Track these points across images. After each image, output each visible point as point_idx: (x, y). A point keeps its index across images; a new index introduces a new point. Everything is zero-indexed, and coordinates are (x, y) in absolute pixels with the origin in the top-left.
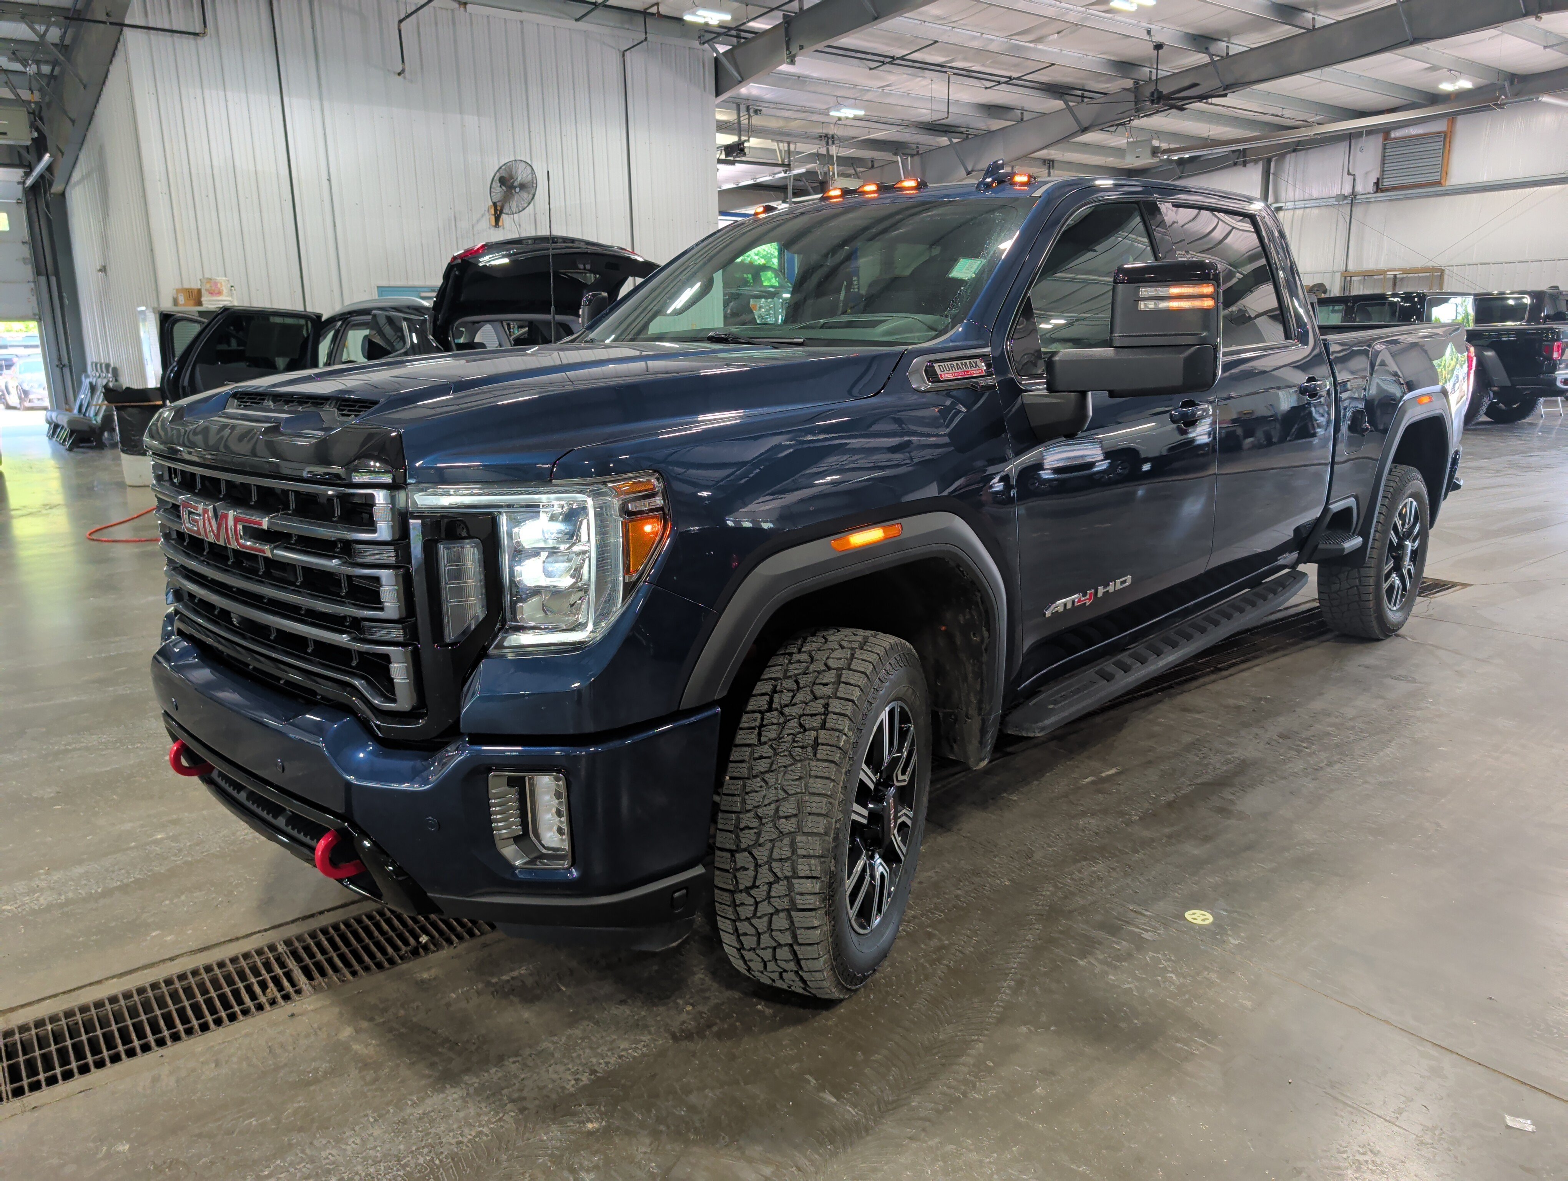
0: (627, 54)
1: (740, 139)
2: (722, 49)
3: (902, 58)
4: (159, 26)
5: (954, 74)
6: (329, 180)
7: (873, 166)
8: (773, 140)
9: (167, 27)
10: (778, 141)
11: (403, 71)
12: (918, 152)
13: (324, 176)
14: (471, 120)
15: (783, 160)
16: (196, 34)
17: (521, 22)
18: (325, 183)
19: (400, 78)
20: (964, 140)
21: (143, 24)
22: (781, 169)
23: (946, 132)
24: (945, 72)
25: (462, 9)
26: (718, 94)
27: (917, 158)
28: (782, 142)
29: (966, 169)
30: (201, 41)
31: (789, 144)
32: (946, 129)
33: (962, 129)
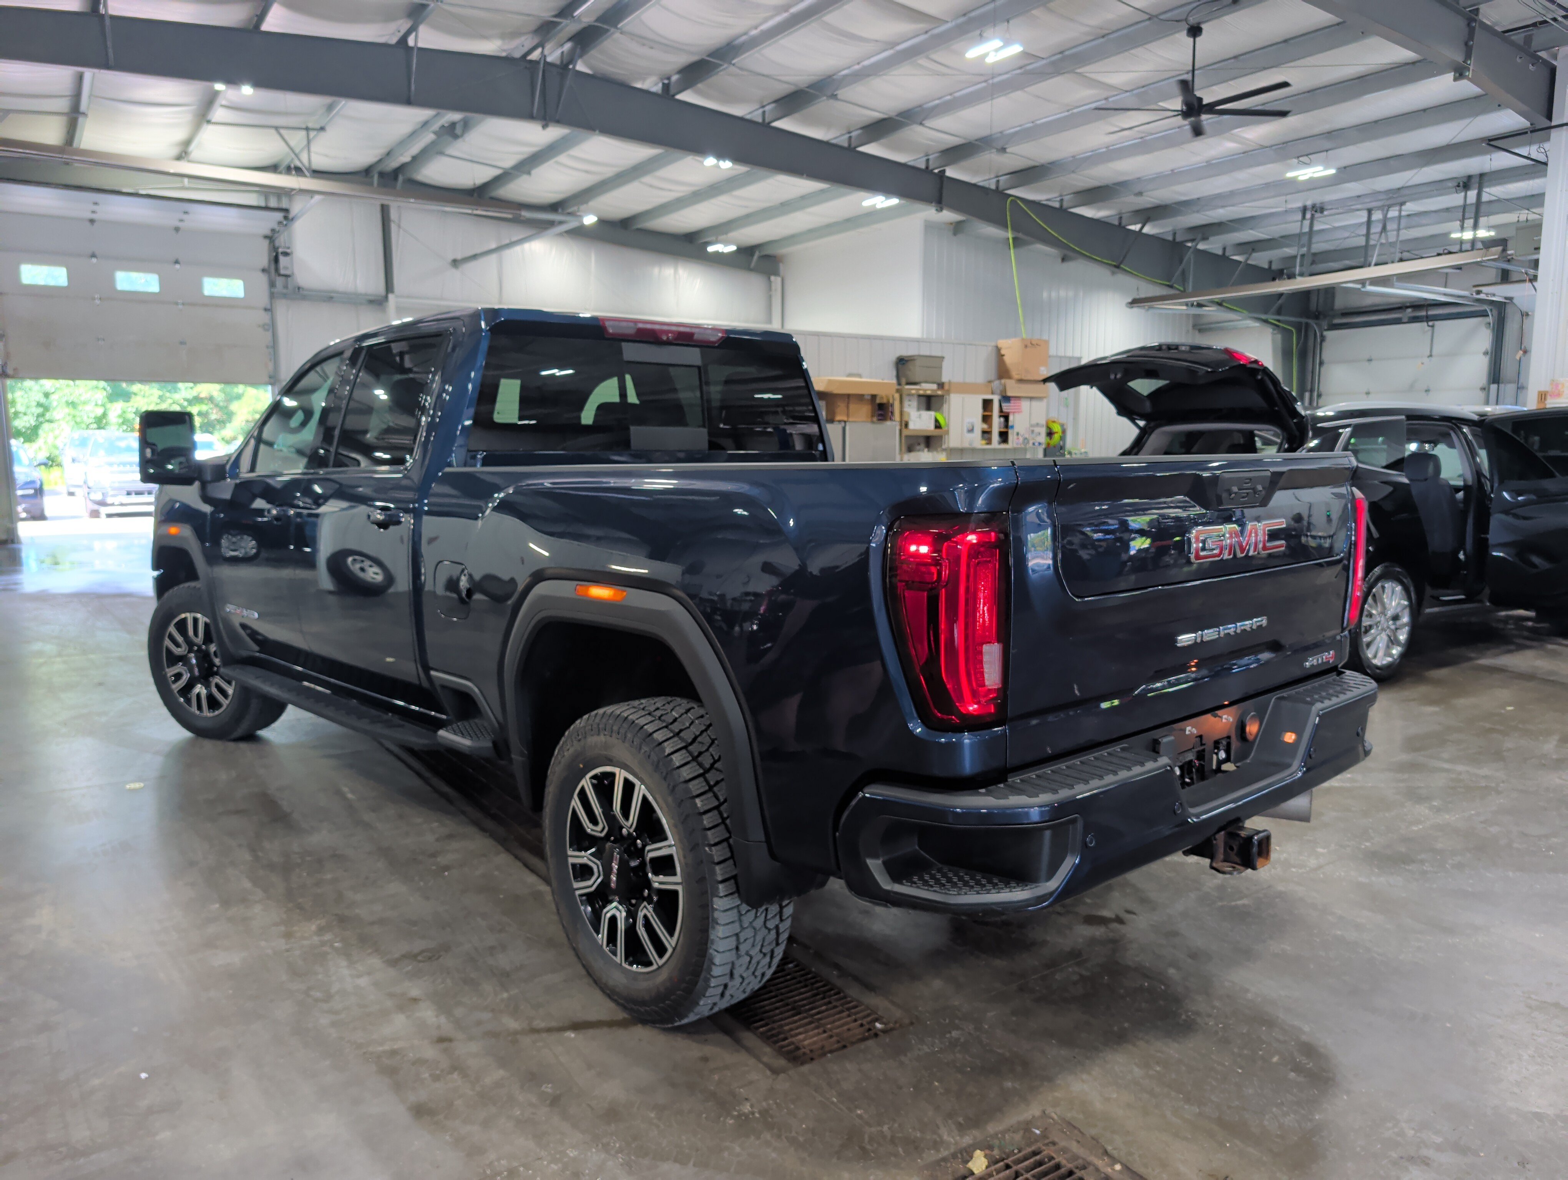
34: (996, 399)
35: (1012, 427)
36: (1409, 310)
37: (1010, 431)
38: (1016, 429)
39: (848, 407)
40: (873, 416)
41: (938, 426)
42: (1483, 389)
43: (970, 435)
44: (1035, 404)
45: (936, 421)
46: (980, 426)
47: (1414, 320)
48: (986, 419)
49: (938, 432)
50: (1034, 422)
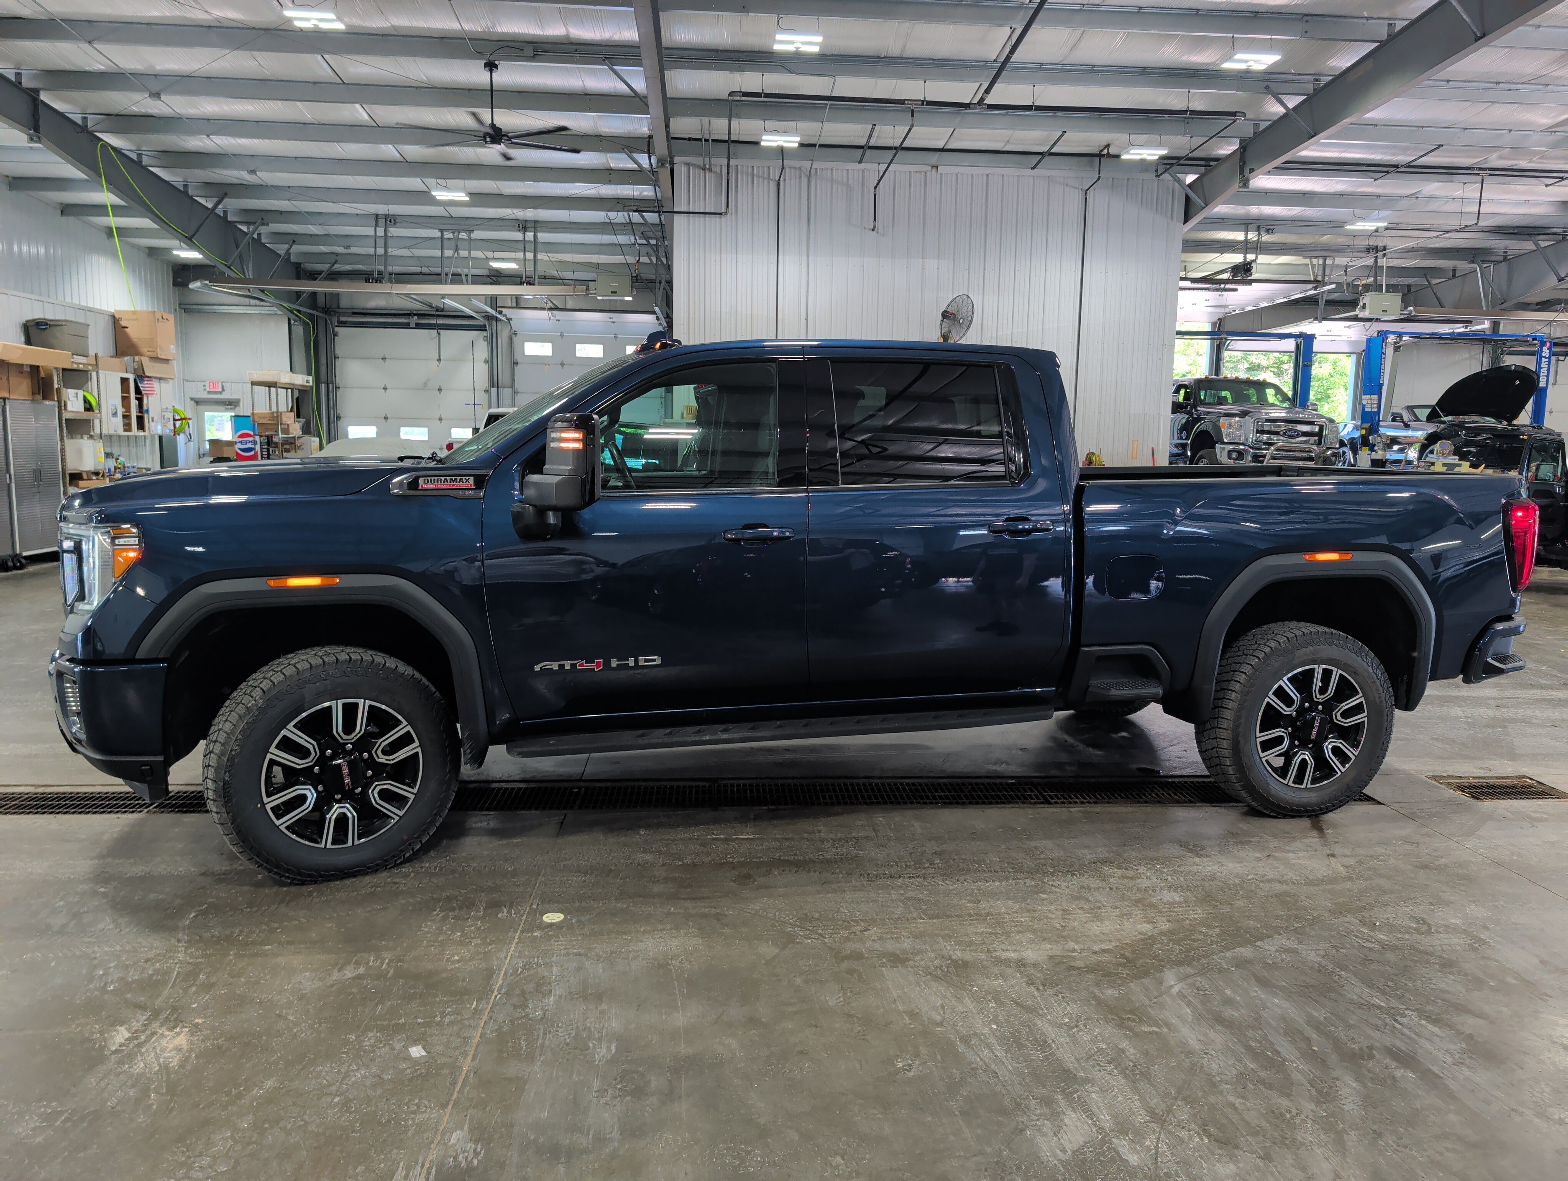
0: (1091, 193)
1: (1245, 258)
2: (1190, 179)
3: (1409, 166)
4: (697, 211)
5: (1490, 175)
6: (807, 319)
7: (1454, 276)
8: (1304, 257)
9: (702, 211)
10: (1311, 257)
11: (875, 227)
12: (1505, 258)
13: (803, 316)
14: (931, 264)
15: (1315, 276)
16: (721, 214)
17: (988, 175)
18: (803, 321)
19: (874, 233)
20: (1559, 242)
21: (686, 210)
22: (1311, 286)
23: (1531, 235)
24: (1478, 174)
25: (934, 170)
26: (1186, 220)
27: (1504, 265)
28: (1316, 257)
29: (1557, 274)
30: (723, 218)
31: (1325, 259)
32: (1531, 231)
33: (1555, 230)
34: (131, 377)
35: (147, 411)
36: (416, 318)
37: (146, 416)
38: (151, 414)
39: (8, 380)
40: (33, 394)
41: (89, 408)
42: (487, 391)
43: (114, 420)
44: (163, 385)
45: (86, 401)
46: (121, 411)
47: (419, 326)
48: (125, 400)
49: (87, 415)
50: (164, 407)
